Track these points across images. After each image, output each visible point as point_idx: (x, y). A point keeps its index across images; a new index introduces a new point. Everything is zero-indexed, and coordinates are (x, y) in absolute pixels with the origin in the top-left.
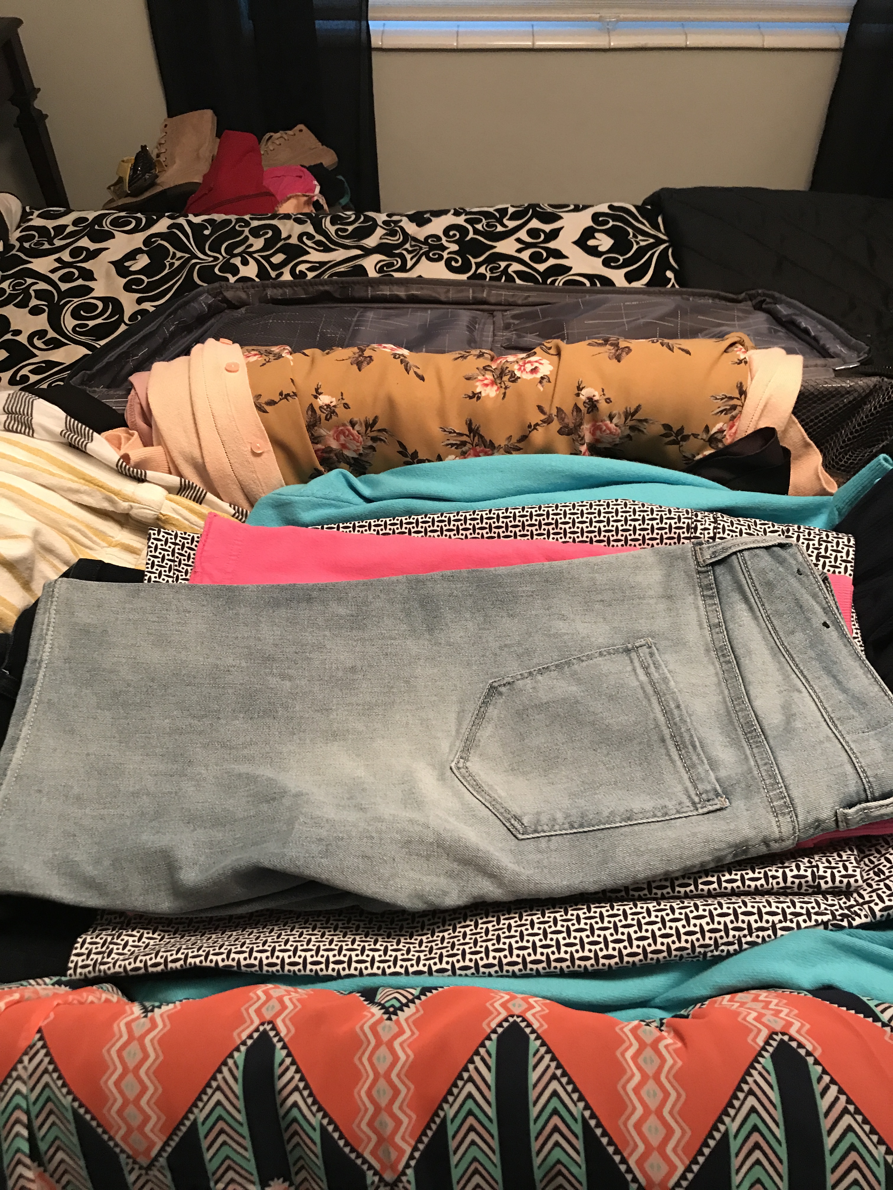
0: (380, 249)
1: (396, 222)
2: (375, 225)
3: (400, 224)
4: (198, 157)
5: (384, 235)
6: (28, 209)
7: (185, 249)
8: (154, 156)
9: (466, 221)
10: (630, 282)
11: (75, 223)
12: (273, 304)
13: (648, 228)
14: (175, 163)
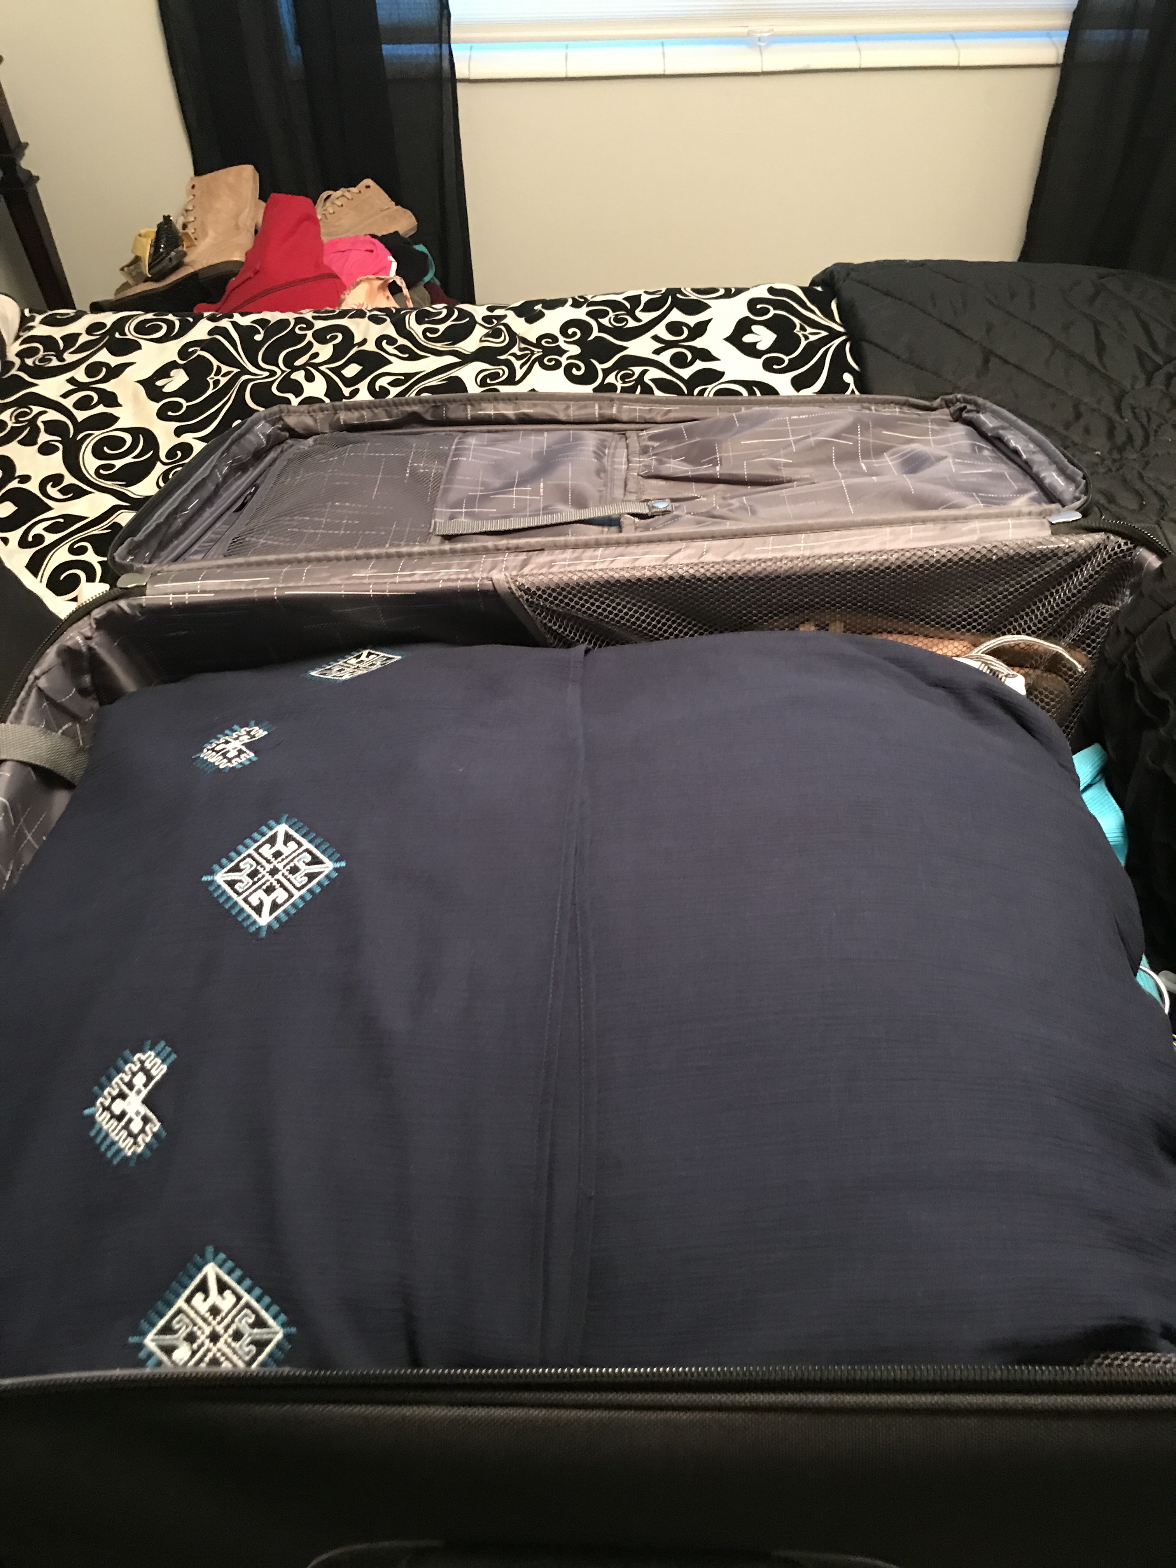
0: (482, 355)
1: (500, 318)
2: (473, 323)
3: (504, 321)
4: (237, 227)
5: (487, 335)
6: (27, 313)
7: (234, 362)
8: (179, 227)
9: (589, 314)
10: (798, 390)
11: (90, 330)
12: (348, 431)
13: (819, 318)
14: (206, 235)
